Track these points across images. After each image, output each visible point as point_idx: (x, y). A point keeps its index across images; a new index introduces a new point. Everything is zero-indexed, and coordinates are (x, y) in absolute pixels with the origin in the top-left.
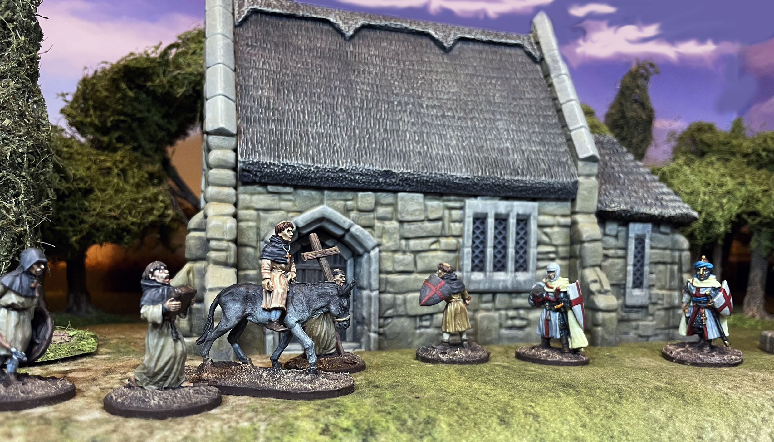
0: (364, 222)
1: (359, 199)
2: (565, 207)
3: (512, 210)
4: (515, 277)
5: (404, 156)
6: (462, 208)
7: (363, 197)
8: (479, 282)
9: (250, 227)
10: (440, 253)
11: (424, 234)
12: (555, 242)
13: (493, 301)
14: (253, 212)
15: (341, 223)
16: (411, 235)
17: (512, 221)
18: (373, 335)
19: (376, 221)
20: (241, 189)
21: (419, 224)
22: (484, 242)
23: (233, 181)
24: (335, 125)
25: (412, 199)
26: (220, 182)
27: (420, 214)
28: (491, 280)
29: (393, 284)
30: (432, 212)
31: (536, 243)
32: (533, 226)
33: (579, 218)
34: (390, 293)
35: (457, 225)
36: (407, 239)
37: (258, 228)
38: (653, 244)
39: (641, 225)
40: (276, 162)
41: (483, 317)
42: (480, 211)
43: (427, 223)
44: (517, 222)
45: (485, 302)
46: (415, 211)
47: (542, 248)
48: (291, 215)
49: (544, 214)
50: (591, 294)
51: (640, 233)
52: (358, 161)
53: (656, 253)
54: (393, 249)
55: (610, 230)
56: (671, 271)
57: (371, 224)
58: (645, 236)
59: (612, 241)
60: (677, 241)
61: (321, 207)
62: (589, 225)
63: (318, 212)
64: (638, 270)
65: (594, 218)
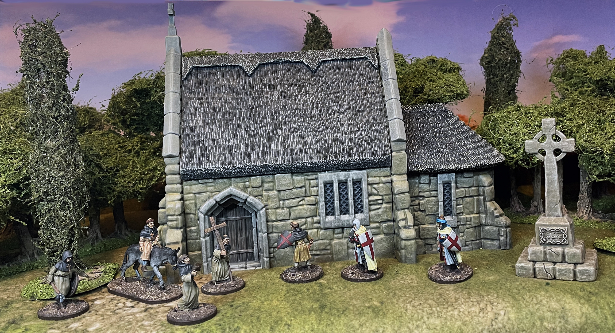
0: (256, 194)
1: (252, 181)
2: (387, 171)
3: (349, 177)
5: (276, 154)
6: (317, 179)
7: (254, 179)
8: (331, 222)
9: (191, 203)
10: (305, 206)
11: (294, 197)
12: (380, 194)
13: (343, 232)
14: (192, 195)
15: (241, 197)
16: (285, 198)
17: (350, 184)
19: (264, 192)
20: (184, 183)
21: (290, 191)
22: (333, 197)
23: (180, 181)
24: (237, 138)
25: (284, 177)
26: (172, 182)
27: (290, 186)
28: (339, 221)
29: (277, 228)
30: (297, 183)
31: (367, 196)
32: (364, 185)
33: (394, 178)
34: (275, 233)
35: (315, 188)
36: (284, 200)
37: (195, 203)
38: (459, 185)
39: (447, 175)
40: (201, 168)
41: (336, 244)
42: (327, 180)
43: (295, 190)
44: (354, 183)
45: (337, 234)
46: (286, 184)
47: (372, 198)
48: (214, 194)
49: (372, 177)
50: (400, 228)
51: (446, 180)
52: (248, 161)
53: (462, 191)
54: (275, 207)
55: (423, 181)
56: (478, 201)
57: (260, 194)
58: (451, 181)
59: (426, 187)
60: (481, 181)
61: (229, 189)
62: (401, 183)
63: (227, 192)
64: (448, 203)
65: (405, 177)
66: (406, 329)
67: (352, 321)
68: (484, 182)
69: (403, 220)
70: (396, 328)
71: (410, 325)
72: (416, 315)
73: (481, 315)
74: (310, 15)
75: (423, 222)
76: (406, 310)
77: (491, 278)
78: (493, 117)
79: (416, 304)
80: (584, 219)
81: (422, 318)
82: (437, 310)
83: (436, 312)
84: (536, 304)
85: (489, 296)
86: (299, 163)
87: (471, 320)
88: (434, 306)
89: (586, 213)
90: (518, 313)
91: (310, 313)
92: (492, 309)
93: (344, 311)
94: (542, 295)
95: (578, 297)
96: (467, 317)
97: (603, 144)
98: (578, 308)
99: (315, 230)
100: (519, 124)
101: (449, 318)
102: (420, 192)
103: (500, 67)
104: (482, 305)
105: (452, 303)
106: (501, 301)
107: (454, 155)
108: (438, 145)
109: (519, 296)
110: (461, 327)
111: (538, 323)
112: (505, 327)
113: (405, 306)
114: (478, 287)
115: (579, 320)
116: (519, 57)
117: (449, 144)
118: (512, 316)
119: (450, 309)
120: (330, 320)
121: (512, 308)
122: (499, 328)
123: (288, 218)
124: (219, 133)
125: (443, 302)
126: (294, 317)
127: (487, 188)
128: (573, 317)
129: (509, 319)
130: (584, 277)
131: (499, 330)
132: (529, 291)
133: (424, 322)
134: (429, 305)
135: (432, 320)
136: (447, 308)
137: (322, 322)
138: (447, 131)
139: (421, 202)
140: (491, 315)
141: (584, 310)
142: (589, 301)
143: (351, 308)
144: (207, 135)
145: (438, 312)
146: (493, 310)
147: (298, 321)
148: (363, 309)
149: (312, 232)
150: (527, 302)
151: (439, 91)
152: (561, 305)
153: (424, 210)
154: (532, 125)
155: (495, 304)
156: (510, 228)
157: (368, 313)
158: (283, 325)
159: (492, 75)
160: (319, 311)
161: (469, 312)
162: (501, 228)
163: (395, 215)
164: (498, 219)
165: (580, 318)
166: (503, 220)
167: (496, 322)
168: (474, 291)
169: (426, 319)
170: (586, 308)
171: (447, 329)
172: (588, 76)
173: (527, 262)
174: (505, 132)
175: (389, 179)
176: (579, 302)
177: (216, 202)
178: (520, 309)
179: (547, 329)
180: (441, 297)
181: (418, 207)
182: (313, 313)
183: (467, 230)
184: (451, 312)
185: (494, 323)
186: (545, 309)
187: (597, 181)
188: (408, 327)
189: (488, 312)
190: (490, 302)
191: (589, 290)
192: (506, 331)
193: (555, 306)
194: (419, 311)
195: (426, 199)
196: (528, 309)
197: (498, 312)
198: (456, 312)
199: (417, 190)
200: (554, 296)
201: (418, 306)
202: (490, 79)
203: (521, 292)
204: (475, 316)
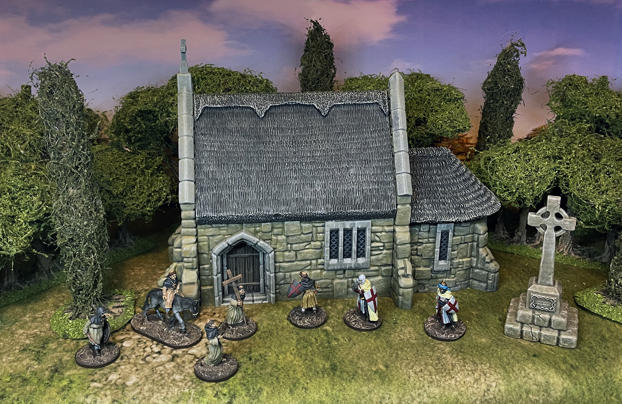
0: (265, 238)
1: (262, 227)
2: (391, 221)
3: (354, 226)
4: (357, 261)
5: (287, 203)
6: (324, 226)
7: (264, 225)
8: (334, 265)
10: (311, 250)
11: (301, 242)
12: (382, 241)
13: (344, 273)
14: (206, 237)
15: (252, 241)
16: (293, 243)
17: (355, 232)
18: (272, 295)
19: (273, 237)
20: (199, 227)
21: (298, 236)
22: (337, 243)
23: (195, 225)
24: (249, 186)
25: (293, 224)
26: (188, 226)
27: (298, 232)
28: (342, 264)
29: (283, 268)
30: (305, 230)
31: (370, 242)
32: (368, 234)
33: (397, 229)
34: (281, 272)
35: (321, 235)
37: (209, 245)
38: (456, 234)
39: (446, 225)
40: (216, 215)
41: (337, 283)
42: (334, 228)
43: (302, 236)
44: (359, 231)
45: (339, 274)
46: (295, 230)
47: (374, 244)
48: (226, 236)
49: (376, 226)
50: (399, 276)
51: (445, 229)
52: (260, 210)
53: (458, 239)
54: (283, 250)
55: (423, 229)
56: (472, 246)
57: (270, 238)
58: (449, 230)
59: (426, 235)
60: (477, 229)
61: (241, 234)
62: (403, 234)
63: (239, 237)
64: (444, 250)
65: (407, 228)
66: (409, 397)
67: (361, 387)
68: (480, 231)
69: (402, 268)
70: (401, 396)
71: (413, 393)
72: (418, 383)
73: (475, 386)
74: (312, 23)
75: (419, 265)
76: (409, 377)
77: (484, 340)
78: (493, 158)
79: (418, 370)
80: (564, 254)
81: (423, 386)
82: (437, 379)
83: (436, 380)
84: (524, 377)
85: (483, 365)
86: (309, 214)
87: (466, 391)
88: (434, 373)
89: (566, 249)
90: (507, 385)
91: (323, 377)
92: (486, 380)
93: (354, 375)
94: (529, 368)
95: (561, 372)
96: (463, 387)
97: (595, 197)
98: (560, 383)
99: (319, 271)
100: (516, 167)
101: (447, 388)
102: (419, 238)
103: (502, 94)
104: (476, 375)
105: (449, 370)
106: (493, 372)
107: (455, 206)
108: (440, 194)
109: (509, 368)
110: (457, 396)
111: (524, 396)
112: (495, 398)
113: (408, 372)
114: (472, 352)
115: (559, 394)
116: (522, 84)
117: (450, 194)
118: (502, 388)
119: (448, 377)
120: (342, 385)
121: (503, 380)
122: (490, 399)
123: (294, 260)
124: (232, 180)
125: (442, 369)
126: (309, 380)
127: (482, 236)
128: (555, 390)
129: (499, 391)
130: (566, 344)
131: (490, 401)
132: (518, 362)
133: (425, 391)
134: (430, 372)
135: (432, 389)
136: (445, 376)
137: (335, 387)
138: (449, 180)
139: (419, 247)
140: (484, 387)
141: (565, 385)
142: (570, 376)
143: (360, 371)
144: (220, 181)
145: (437, 380)
146: (487, 382)
147: (314, 385)
148: (371, 374)
149: (315, 273)
150: (516, 374)
151: (442, 126)
152: (546, 379)
153: (422, 255)
154: (530, 169)
155: (488, 375)
156: (498, 273)
157: (376, 379)
158: (301, 389)
159: (493, 99)
160: (332, 374)
161: (464, 382)
162: (490, 273)
163: (394, 261)
164: (488, 264)
165: (562, 392)
166: (493, 266)
167: (488, 394)
168: (469, 357)
169: (427, 388)
170: (567, 384)
171: (445, 398)
172: (587, 109)
173: (516, 323)
174: (503, 175)
175: (392, 228)
176: (562, 377)
177: (229, 245)
178: (509, 382)
179: (531, 401)
180: (439, 363)
181: (416, 252)
182: (326, 375)
183: (458, 272)
184: (449, 382)
185: (486, 394)
186: (531, 382)
187: (583, 227)
188: (411, 396)
189: (482, 383)
190: (483, 372)
191: (570, 362)
192: (496, 401)
193: (540, 380)
194: (420, 379)
195: (424, 245)
196: (516, 382)
197: (490, 384)
198: (453, 382)
199: (416, 238)
200: (540, 368)
201: (420, 374)
202: (489, 103)
203: (511, 362)
204: (470, 386)
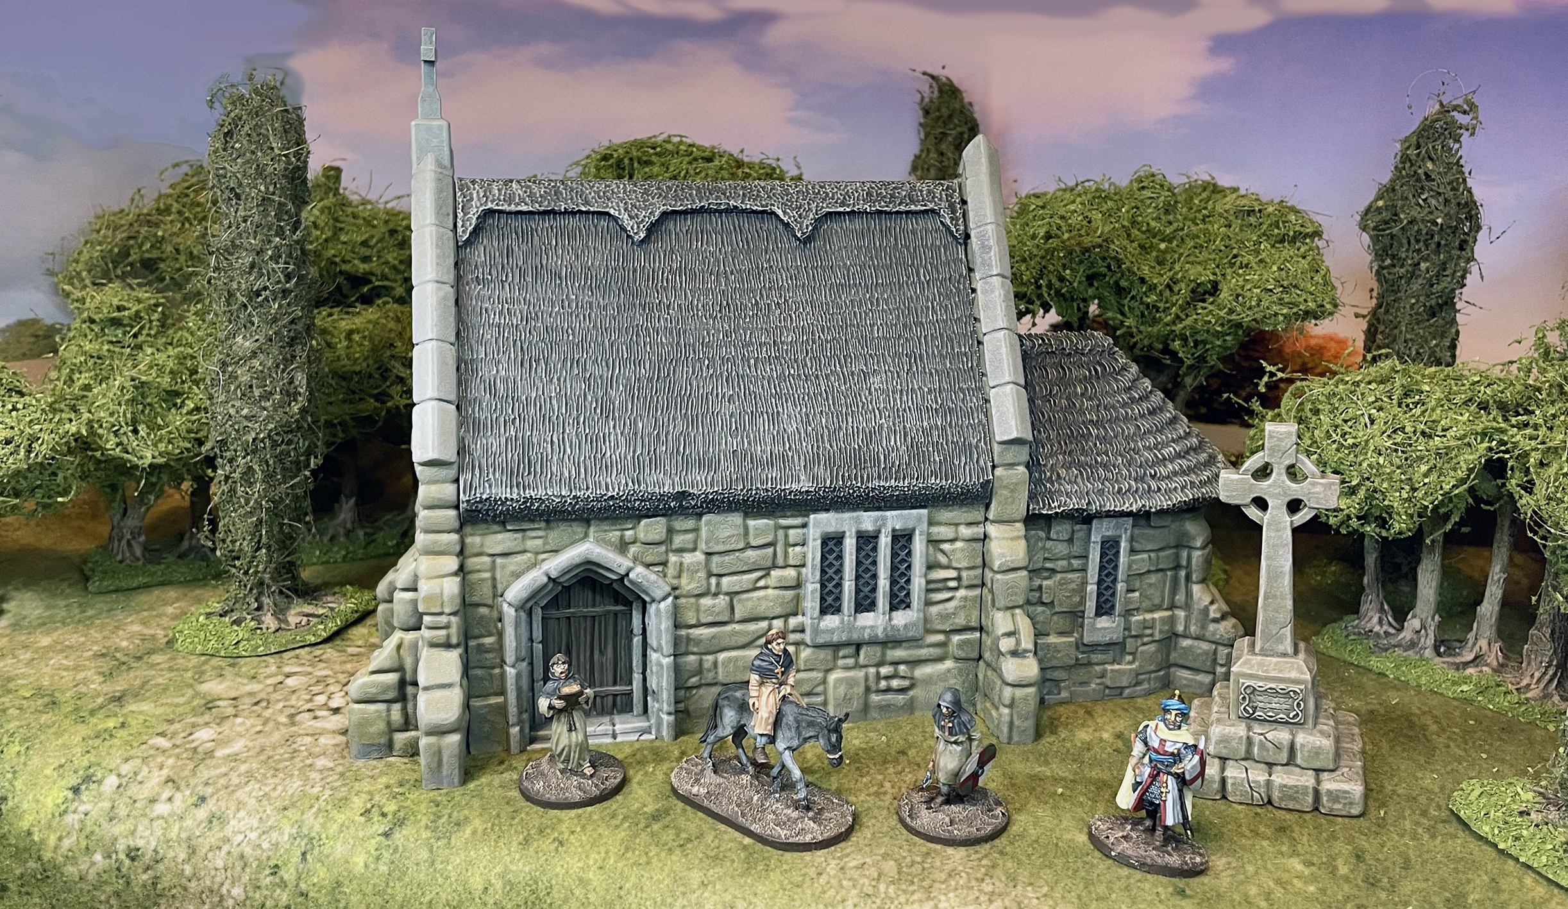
0: (651, 558)
1: (643, 529)
6: (805, 525)
7: (648, 525)
8: (832, 630)
9: (483, 580)
10: (770, 591)
11: (746, 568)
12: (955, 564)
13: (858, 651)
14: (486, 560)
15: (615, 567)
16: (724, 571)
17: (885, 540)
18: (666, 717)
19: (670, 555)
20: (469, 530)
21: (738, 554)
23: (456, 524)
25: (725, 521)
26: (434, 528)
27: (738, 541)
28: (851, 627)
29: (698, 642)
30: (756, 535)
31: (923, 568)
32: (919, 544)
34: (693, 653)
35: (797, 548)
36: (719, 576)
37: (494, 579)
40: (515, 497)
41: (838, 680)
42: (831, 529)
43: (749, 552)
44: (895, 538)
45: (844, 657)
46: (729, 537)
48: (543, 556)
49: (941, 524)
50: (1001, 653)
54: (696, 593)
57: (663, 559)
58: (1120, 536)
59: (1062, 548)
61: (584, 548)
63: (579, 556)
65: (1020, 527)
69: (1009, 634)
86: (767, 491)
123: (726, 619)
175: (978, 530)
177: (549, 578)
